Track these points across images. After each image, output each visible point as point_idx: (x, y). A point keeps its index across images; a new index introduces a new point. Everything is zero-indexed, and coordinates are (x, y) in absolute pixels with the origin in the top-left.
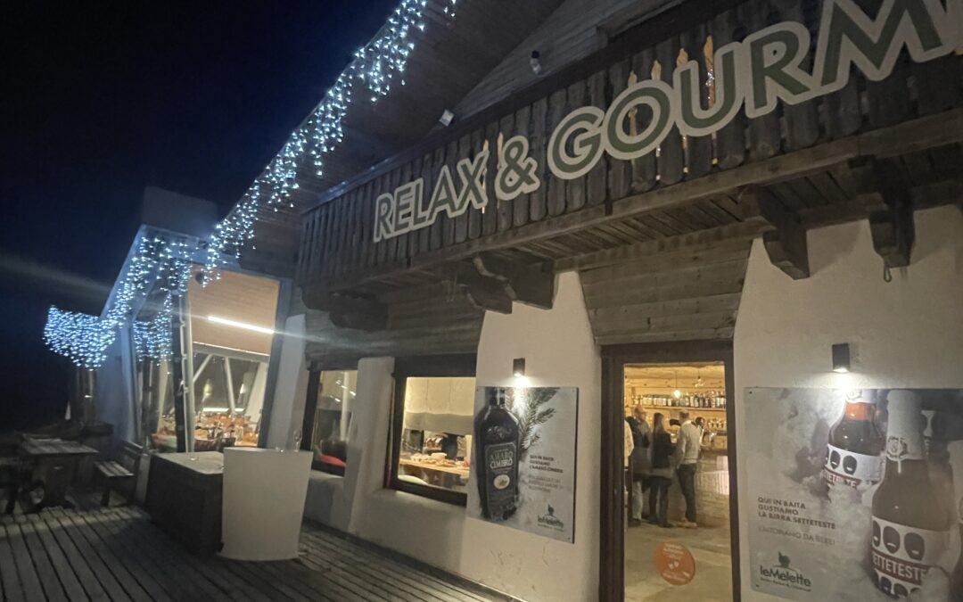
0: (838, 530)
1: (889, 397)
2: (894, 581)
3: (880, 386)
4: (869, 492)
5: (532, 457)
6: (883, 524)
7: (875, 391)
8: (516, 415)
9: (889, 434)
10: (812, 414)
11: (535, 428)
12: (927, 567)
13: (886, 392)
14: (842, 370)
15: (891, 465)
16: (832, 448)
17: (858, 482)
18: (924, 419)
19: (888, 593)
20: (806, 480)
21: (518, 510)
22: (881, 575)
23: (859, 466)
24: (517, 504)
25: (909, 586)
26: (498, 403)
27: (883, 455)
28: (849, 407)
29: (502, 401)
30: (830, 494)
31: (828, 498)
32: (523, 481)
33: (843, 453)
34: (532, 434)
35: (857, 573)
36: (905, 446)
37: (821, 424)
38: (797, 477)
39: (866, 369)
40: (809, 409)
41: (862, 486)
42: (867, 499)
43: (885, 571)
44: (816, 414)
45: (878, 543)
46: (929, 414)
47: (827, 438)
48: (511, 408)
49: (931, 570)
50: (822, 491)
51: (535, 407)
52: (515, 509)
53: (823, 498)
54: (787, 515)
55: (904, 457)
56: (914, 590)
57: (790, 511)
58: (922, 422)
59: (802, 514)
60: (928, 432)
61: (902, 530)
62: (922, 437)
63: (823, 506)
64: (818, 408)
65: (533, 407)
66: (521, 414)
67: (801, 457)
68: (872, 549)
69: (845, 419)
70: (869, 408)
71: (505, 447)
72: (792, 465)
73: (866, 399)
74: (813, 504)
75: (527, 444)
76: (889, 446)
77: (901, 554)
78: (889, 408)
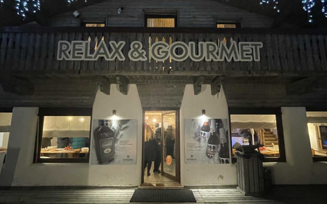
0: (202, 148)
1: (211, 121)
2: (211, 155)
3: (210, 118)
4: (207, 139)
5: (120, 141)
6: (209, 145)
7: (209, 119)
8: (113, 128)
9: (211, 128)
10: (198, 125)
11: (121, 133)
12: (215, 152)
13: (211, 119)
14: (204, 115)
15: (211, 133)
16: (201, 131)
17: (205, 137)
18: (216, 124)
19: (210, 158)
20: (196, 138)
21: (115, 159)
22: (209, 155)
23: (206, 134)
24: (114, 157)
25: (213, 156)
26: (105, 125)
27: (210, 132)
28: (204, 123)
29: (107, 124)
30: (201, 141)
31: (200, 141)
32: (117, 150)
33: (203, 132)
34: (120, 134)
35: (205, 155)
36: (213, 130)
37: (199, 127)
38: (195, 138)
39: (208, 115)
40: (197, 123)
41: (206, 138)
42: (207, 141)
43: (209, 154)
44: (199, 125)
45: (208, 149)
46: (217, 124)
47: (200, 129)
48: (111, 126)
49: (216, 152)
50: (199, 140)
51: (121, 126)
52: (114, 159)
53: (199, 142)
54: (192, 146)
55: (213, 132)
56: (214, 156)
57: (193, 145)
58: (216, 125)
59: (195, 146)
60: (217, 127)
61: (212, 146)
62: (216, 128)
63: (199, 143)
64: (199, 123)
65: (120, 126)
66: (115, 128)
67: (196, 134)
68: (207, 150)
69: (204, 125)
70: (208, 123)
71: (109, 139)
72: (194, 135)
73: (207, 121)
74: (197, 143)
75: (118, 137)
76: (211, 130)
77: (212, 150)
78: (211, 122)
